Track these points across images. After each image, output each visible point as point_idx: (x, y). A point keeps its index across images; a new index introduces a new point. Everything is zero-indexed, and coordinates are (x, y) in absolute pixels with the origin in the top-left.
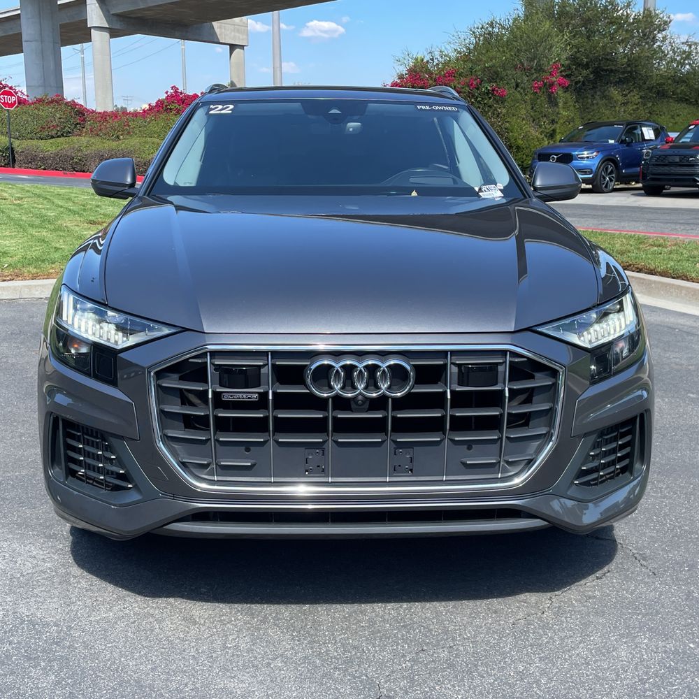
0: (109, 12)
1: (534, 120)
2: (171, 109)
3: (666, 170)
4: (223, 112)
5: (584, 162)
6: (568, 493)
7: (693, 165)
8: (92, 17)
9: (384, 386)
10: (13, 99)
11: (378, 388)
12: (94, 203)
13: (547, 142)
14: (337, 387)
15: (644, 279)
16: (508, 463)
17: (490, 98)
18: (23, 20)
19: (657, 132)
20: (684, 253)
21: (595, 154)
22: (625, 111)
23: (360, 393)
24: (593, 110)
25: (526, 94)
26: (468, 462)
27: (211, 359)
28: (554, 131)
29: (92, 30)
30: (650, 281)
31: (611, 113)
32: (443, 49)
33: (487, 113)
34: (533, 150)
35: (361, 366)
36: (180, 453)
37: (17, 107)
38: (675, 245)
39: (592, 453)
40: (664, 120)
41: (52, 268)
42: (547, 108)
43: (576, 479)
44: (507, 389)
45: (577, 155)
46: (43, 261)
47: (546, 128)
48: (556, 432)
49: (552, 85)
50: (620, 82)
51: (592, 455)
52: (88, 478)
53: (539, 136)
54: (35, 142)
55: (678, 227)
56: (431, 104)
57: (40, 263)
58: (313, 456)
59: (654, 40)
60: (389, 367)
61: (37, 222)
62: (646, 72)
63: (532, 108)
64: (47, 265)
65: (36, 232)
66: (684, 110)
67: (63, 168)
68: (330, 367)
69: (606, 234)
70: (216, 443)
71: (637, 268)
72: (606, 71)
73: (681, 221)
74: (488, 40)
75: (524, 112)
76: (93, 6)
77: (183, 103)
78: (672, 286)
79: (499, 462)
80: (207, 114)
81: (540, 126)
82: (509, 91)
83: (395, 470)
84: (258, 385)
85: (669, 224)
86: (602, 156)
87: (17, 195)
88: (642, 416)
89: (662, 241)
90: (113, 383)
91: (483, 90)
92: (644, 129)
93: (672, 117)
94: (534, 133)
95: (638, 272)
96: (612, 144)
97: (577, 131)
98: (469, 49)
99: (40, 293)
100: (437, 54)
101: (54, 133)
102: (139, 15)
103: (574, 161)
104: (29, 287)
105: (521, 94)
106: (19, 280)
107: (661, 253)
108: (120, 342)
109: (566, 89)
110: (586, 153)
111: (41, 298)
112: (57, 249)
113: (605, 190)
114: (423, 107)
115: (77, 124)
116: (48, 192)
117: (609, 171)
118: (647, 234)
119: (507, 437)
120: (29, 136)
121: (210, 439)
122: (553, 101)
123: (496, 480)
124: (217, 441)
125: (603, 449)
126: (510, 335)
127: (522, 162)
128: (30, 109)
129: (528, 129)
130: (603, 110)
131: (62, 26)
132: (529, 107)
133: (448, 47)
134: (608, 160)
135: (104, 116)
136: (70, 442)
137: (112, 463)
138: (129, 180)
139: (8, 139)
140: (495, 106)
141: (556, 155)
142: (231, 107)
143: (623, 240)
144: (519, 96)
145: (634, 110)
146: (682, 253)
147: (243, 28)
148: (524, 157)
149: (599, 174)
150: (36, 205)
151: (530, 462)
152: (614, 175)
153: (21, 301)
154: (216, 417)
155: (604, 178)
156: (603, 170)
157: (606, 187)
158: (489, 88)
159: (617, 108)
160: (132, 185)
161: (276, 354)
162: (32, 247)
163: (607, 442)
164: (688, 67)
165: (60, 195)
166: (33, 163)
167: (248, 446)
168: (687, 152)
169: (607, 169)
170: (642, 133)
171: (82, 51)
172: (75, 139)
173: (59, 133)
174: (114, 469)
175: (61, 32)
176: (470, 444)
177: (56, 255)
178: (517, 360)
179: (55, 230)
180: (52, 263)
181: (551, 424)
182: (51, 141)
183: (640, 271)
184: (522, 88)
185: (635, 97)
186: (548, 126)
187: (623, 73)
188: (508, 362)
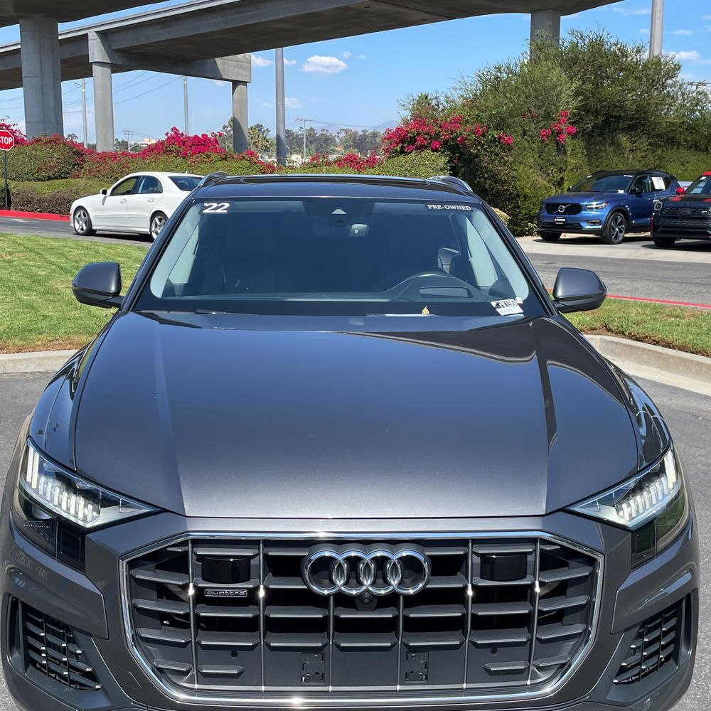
0: (110, 47)
1: (542, 168)
2: (171, 151)
3: (678, 222)
4: (218, 211)
5: (593, 213)
6: (608, 698)
7: (705, 219)
8: (94, 53)
9: (394, 582)
10: (10, 140)
11: (387, 583)
12: (87, 259)
13: (554, 191)
14: (340, 582)
15: (661, 353)
16: (539, 668)
17: (497, 146)
18: (23, 56)
19: (668, 181)
20: (703, 325)
21: (604, 204)
22: (633, 158)
23: (367, 590)
24: (601, 157)
25: (533, 142)
26: (492, 669)
27: (192, 547)
28: (562, 179)
29: (94, 66)
30: (668, 355)
31: (620, 160)
32: (449, 95)
33: (493, 161)
34: (540, 198)
35: (368, 558)
36: (155, 656)
37: (14, 147)
38: (693, 316)
39: (633, 646)
40: (673, 169)
41: (39, 340)
42: (555, 156)
43: (616, 677)
44: (537, 582)
45: (586, 205)
46: (30, 331)
47: (553, 177)
48: (593, 630)
49: (560, 133)
50: (629, 129)
51: (632, 649)
52: (51, 671)
53: (547, 184)
54: (31, 184)
55: (693, 288)
56: (442, 203)
57: (26, 333)
58: (311, 661)
59: (664, 86)
60: (401, 559)
61: (27, 283)
62: (654, 119)
63: (540, 156)
64: (34, 336)
65: (24, 296)
66: (693, 158)
67: (59, 211)
68: (331, 559)
69: (620, 302)
70: (198, 645)
71: (654, 341)
72: (615, 117)
73: (696, 281)
74: (494, 86)
75: (531, 160)
76: (95, 42)
77: (184, 144)
78: (692, 362)
79: (529, 667)
80: (200, 212)
81: (548, 175)
82: (515, 138)
83: (408, 677)
84: (247, 579)
85: (683, 285)
86: (611, 207)
87: (8, 250)
88: (688, 597)
89: (679, 311)
90: (80, 567)
91: (490, 137)
92: (654, 179)
93: (682, 164)
94: (542, 181)
95: (654, 344)
96: (621, 195)
97: (585, 180)
98: (476, 95)
99: (25, 368)
100: (442, 99)
101: (51, 174)
102: (142, 51)
103: (583, 212)
104: (12, 361)
105: (528, 142)
106: (3, 353)
107: (678, 325)
108: (89, 518)
109: (574, 136)
110: (594, 203)
111: (26, 373)
112: (45, 317)
113: (615, 241)
114: (435, 207)
115: (76, 165)
116: (41, 245)
117: (619, 221)
118: (663, 303)
119: (537, 638)
120: (26, 176)
121: (190, 642)
122: (560, 149)
123: (523, 688)
124: (198, 644)
125: (645, 640)
126: (541, 519)
127: (530, 211)
128: (28, 150)
129: (536, 177)
130: (611, 156)
131: (62, 61)
132: (536, 155)
133: (454, 92)
134: (618, 210)
135: (104, 157)
136: (31, 627)
137: (77, 658)
138: (113, 288)
139: (4, 180)
140: (502, 154)
141: (565, 206)
142: (227, 205)
143: (639, 309)
144: (526, 144)
145: (642, 157)
146: (701, 325)
147: (246, 64)
148: (532, 206)
149: (608, 225)
150: (27, 262)
151: (563, 667)
152: (623, 226)
153: (5, 377)
154: (197, 617)
155: (614, 229)
156: (612, 221)
157: (615, 237)
158: (496, 136)
159: (626, 155)
160: (117, 294)
161: (269, 543)
162: (19, 315)
163: (650, 631)
164: (697, 113)
165: (53, 249)
166: (29, 206)
167: (234, 650)
168: (700, 205)
169: (616, 220)
170: (652, 183)
171: (84, 85)
172: (72, 181)
173: (57, 174)
174: (80, 665)
175: (62, 67)
176: (494, 647)
177: (44, 325)
178: (548, 548)
179: (46, 293)
180: (39, 334)
181: (588, 621)
182: (48, 183)
183: (657, 343)
184: (529, 136)
185: (643, 143)
186: (556, 175)
187: (632, 119)
188: (538, 550)
